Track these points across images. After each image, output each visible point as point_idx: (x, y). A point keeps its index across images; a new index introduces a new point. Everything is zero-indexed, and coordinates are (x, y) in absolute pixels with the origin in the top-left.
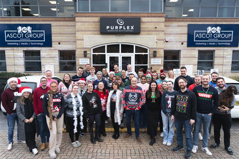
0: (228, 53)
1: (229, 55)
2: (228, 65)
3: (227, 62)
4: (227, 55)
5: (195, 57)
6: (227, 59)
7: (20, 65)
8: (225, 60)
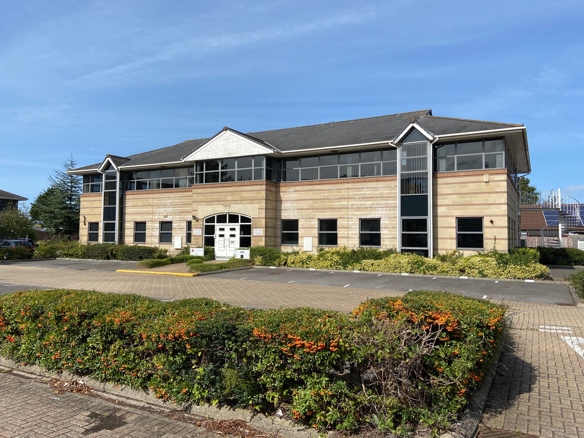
0: (353, 222)
1: (355, 224)
2: (354, 238)
3: (353, 234)
4: (352, 224)
5: (315, 228)
6: (353, 231)
7: (156, 236)
8: (351, 231)
